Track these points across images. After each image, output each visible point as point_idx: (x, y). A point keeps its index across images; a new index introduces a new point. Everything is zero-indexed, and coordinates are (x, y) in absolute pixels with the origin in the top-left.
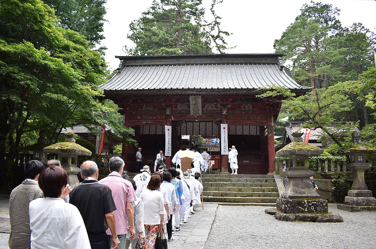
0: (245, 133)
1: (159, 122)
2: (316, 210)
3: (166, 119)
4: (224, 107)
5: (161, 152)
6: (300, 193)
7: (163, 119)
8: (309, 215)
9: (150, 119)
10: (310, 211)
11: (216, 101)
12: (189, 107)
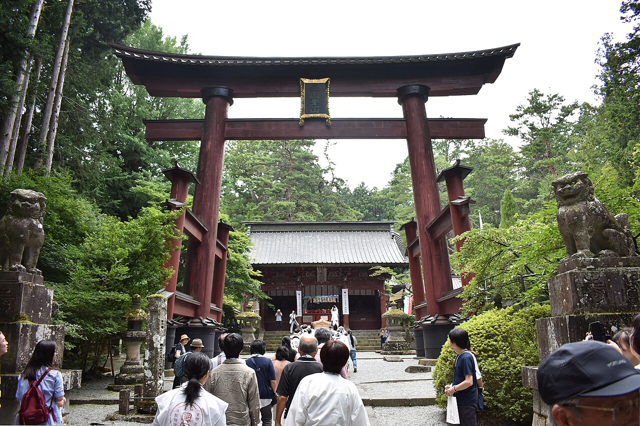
0: (362, 294)
1: (291, 288)
2: (403, 349)
3: (296, 285)
4: (345, 275)
5: (293, 311)
6: (394, 340)
7: (294, 285)
8: (399, 351)
9: (282, 285)
10: (400, 350)
11: (338, 270)
12: (316, 275)
